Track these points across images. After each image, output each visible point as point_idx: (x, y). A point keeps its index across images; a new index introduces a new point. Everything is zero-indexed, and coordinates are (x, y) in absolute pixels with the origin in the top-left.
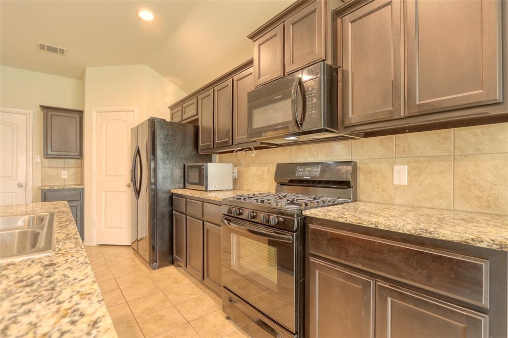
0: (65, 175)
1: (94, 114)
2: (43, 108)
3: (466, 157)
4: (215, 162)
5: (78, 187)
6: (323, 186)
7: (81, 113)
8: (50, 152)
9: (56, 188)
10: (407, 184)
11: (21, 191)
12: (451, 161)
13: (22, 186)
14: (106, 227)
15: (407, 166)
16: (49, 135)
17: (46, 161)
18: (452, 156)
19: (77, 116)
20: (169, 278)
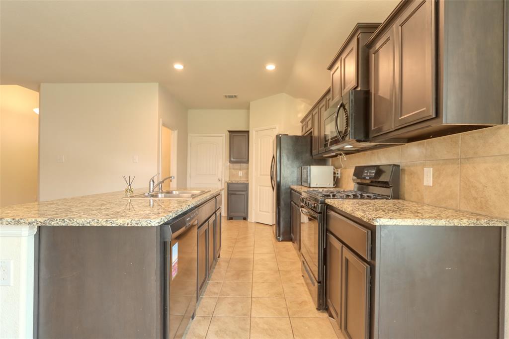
0: (240, 173)
1: (254, 132)
2: (229, 132)
3: (468, 160)
4: (329, 165)
5: (245, 182)
6: (379, 185)
7: (248, 132)
8: (232, 159)
9: (234, 182)
10: (431, 185)
11: (219, 183)
12: (458, 164)
13: (220, 180)
14: (260, 211)
15: (432, 169)
16: (232, 147)
17: (231, 165)
18: (459, 159)
19: (246, 135)
20: (284, 248)
